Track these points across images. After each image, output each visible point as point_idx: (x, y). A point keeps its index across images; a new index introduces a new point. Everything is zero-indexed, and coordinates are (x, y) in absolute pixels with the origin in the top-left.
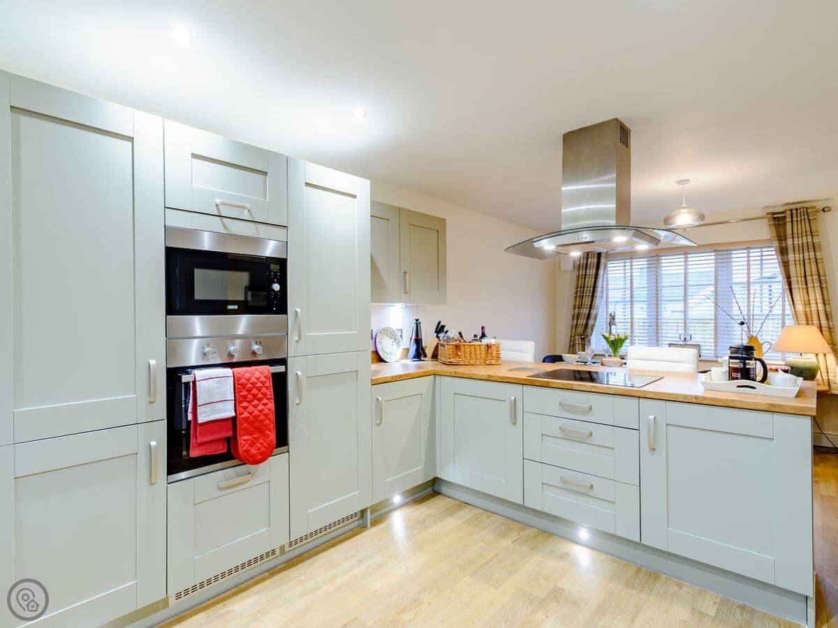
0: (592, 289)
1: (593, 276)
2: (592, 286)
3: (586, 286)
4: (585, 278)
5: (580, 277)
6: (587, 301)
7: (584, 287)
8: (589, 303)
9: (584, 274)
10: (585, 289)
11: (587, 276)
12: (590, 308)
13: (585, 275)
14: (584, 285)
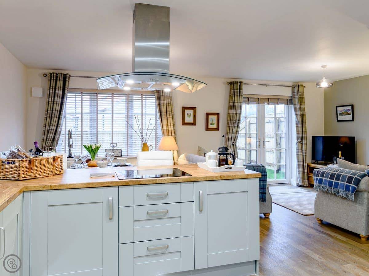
0: (58, 112)
1: (60, 103)
2: (59, 110)
3: (54, 109)
4: (53, 104)
5: (50, 102)
6: (55, 121)
7: (52, 111)
8: (56, 123)
9: (52, 101)
10: (54, 112)
11: (55, 103)
12: (57, 126)
13: (54, 102)
14: (53, 109)
